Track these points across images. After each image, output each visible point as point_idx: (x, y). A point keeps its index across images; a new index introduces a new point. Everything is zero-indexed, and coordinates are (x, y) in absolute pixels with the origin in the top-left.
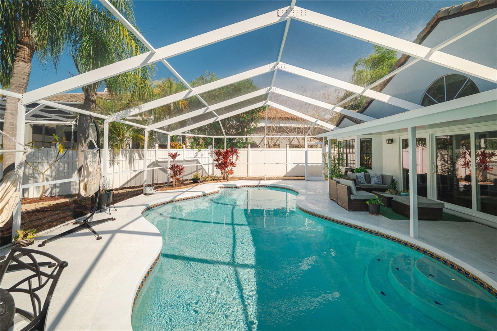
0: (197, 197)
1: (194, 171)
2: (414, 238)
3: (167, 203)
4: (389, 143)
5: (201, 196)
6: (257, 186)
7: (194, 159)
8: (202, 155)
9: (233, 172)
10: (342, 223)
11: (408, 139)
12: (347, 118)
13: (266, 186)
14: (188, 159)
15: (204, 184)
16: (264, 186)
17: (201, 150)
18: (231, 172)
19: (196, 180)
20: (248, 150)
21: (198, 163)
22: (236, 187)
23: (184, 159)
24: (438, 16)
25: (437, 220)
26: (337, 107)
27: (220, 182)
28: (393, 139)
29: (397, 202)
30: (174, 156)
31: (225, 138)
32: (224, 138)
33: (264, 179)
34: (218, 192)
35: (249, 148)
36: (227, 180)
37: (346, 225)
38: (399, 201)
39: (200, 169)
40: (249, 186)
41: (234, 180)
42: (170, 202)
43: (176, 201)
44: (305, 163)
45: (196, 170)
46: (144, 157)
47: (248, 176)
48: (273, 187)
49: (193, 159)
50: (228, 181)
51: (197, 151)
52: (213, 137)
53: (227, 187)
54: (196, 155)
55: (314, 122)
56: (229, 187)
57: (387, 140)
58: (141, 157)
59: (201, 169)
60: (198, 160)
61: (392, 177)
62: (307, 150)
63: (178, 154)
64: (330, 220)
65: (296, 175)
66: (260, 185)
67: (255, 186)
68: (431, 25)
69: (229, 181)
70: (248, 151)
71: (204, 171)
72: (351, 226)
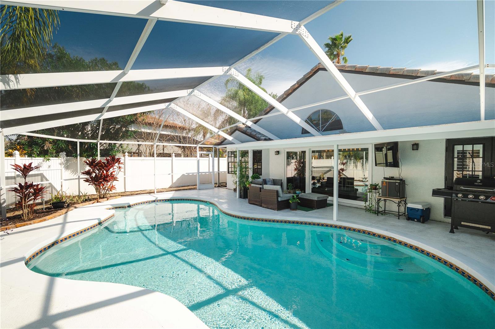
0: (91, 228)
2: (337, 221)
3: (49, 247)
4: (277, 155)
5: (97, 225)
6: (154, 201)
7: (37, 172)
8: (49, 166)
9: (115, 188)
10: (281, 222)
11: (305, 151)
12: (239, 131)
13: (166, 200)
15: (76, 208)
16: (163, 200)
17: (51, 158)
18: (112, 188)
19: (60, 204)
20: (125, 159)
21: (44, 179)
22: (129, 206)
24: (319, 66)
25: (325, 207)
26: (249, 121)
27: (98, 202)
28: (279, 151)
29: (304, 198)
30: (27, 169)
31: (99, 143)
32: (97, 143)
33: (154, 193)
34: (113, 216)
35: (126, 156)
36: (106, 199)
37: (285, 222)
38: (305, 197)
40: (144, 203)
41: (116, 198)
42: (53, 244)
43: (62, 241)
47: (125, 190)
48: (174, 200)
49: (34, 173)
50: (108, 199)
51: (42, 160)
52: (78, 141)
53: (116, 208)
55: (216, 132)
56: (120, 208)
57: (275, 152)
59: (49, 187)
60: (42, 173)
61: (282, 180)
62: (199, 160)
64: (270, 221)
65: (182, 185)
66: (157, 199)
67: (152, 202)
68: (314, 71)
69: (110, 199)
71: (53, 190)
72: (289, 222)
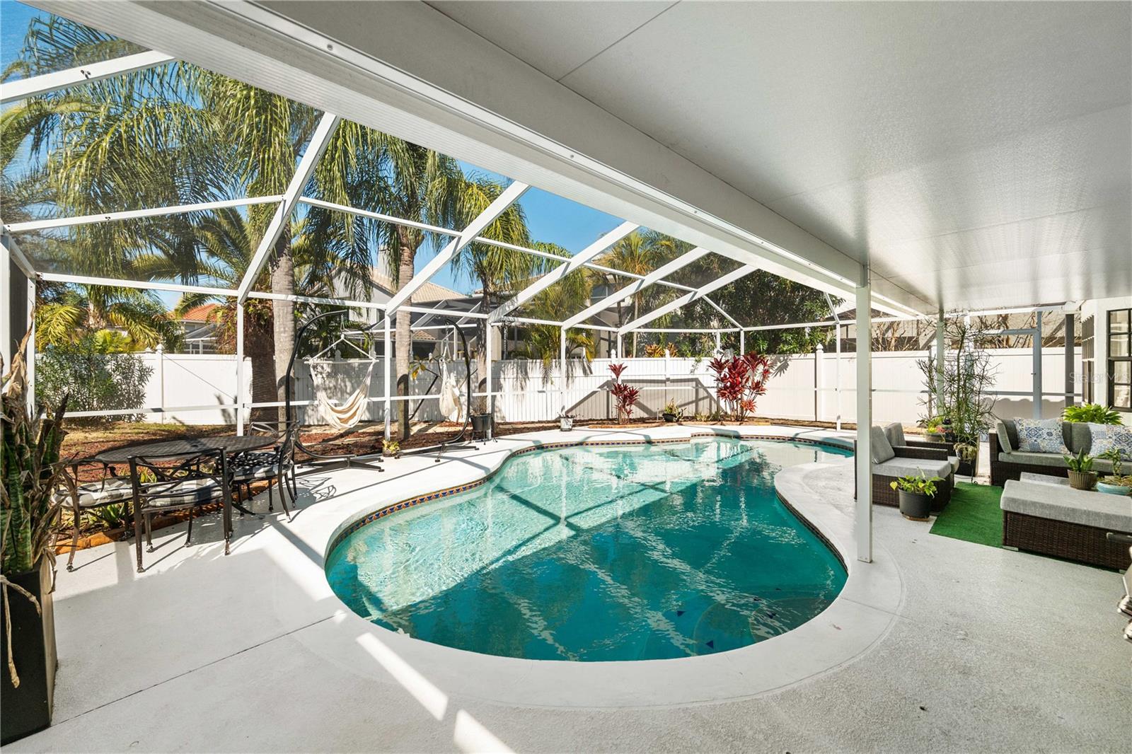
1: (690, 400)
3: (572, 445)
5: (644, 443)
6: (793, 440)
7: (691, 377)
9: (754, 406)
13: (816, 442)
14: (676, 377)
18: (750, 405)
20: (816, 356)
22: (739, 437)
23: (667, 377)
30: (617, 370)
31: (742, 332)
32: (740, 333)
33: (835, 428)
35: (818, 352)
39: (703, 398)
41: (758, 425)
42: (576, 445)
44: (1031, 390)
45: (694, 399)
46: (591, 373)
47: (816, 418)
49: (686, 377)
50: (741, 424)
52: (717, 331)
54: (692, 368)
56: (725, 436)
58: (587, 371)
59: (707, 397)
60: (698, 378)
63: (623, 366)
67: (789, 440)
70: (816, 359)
